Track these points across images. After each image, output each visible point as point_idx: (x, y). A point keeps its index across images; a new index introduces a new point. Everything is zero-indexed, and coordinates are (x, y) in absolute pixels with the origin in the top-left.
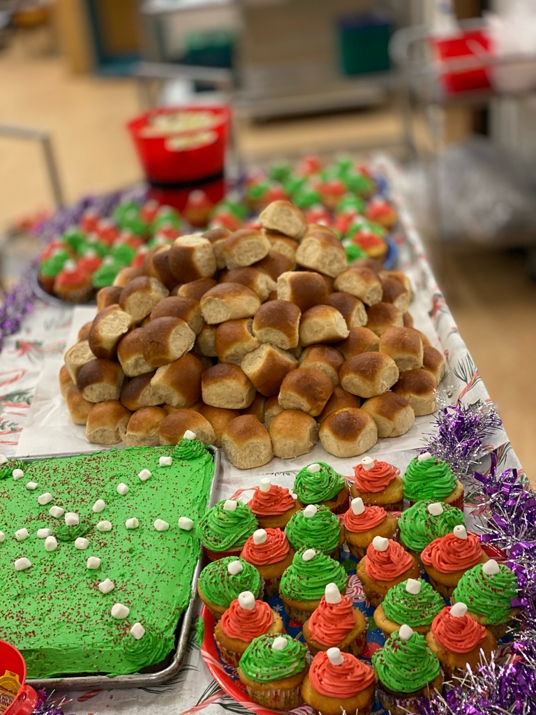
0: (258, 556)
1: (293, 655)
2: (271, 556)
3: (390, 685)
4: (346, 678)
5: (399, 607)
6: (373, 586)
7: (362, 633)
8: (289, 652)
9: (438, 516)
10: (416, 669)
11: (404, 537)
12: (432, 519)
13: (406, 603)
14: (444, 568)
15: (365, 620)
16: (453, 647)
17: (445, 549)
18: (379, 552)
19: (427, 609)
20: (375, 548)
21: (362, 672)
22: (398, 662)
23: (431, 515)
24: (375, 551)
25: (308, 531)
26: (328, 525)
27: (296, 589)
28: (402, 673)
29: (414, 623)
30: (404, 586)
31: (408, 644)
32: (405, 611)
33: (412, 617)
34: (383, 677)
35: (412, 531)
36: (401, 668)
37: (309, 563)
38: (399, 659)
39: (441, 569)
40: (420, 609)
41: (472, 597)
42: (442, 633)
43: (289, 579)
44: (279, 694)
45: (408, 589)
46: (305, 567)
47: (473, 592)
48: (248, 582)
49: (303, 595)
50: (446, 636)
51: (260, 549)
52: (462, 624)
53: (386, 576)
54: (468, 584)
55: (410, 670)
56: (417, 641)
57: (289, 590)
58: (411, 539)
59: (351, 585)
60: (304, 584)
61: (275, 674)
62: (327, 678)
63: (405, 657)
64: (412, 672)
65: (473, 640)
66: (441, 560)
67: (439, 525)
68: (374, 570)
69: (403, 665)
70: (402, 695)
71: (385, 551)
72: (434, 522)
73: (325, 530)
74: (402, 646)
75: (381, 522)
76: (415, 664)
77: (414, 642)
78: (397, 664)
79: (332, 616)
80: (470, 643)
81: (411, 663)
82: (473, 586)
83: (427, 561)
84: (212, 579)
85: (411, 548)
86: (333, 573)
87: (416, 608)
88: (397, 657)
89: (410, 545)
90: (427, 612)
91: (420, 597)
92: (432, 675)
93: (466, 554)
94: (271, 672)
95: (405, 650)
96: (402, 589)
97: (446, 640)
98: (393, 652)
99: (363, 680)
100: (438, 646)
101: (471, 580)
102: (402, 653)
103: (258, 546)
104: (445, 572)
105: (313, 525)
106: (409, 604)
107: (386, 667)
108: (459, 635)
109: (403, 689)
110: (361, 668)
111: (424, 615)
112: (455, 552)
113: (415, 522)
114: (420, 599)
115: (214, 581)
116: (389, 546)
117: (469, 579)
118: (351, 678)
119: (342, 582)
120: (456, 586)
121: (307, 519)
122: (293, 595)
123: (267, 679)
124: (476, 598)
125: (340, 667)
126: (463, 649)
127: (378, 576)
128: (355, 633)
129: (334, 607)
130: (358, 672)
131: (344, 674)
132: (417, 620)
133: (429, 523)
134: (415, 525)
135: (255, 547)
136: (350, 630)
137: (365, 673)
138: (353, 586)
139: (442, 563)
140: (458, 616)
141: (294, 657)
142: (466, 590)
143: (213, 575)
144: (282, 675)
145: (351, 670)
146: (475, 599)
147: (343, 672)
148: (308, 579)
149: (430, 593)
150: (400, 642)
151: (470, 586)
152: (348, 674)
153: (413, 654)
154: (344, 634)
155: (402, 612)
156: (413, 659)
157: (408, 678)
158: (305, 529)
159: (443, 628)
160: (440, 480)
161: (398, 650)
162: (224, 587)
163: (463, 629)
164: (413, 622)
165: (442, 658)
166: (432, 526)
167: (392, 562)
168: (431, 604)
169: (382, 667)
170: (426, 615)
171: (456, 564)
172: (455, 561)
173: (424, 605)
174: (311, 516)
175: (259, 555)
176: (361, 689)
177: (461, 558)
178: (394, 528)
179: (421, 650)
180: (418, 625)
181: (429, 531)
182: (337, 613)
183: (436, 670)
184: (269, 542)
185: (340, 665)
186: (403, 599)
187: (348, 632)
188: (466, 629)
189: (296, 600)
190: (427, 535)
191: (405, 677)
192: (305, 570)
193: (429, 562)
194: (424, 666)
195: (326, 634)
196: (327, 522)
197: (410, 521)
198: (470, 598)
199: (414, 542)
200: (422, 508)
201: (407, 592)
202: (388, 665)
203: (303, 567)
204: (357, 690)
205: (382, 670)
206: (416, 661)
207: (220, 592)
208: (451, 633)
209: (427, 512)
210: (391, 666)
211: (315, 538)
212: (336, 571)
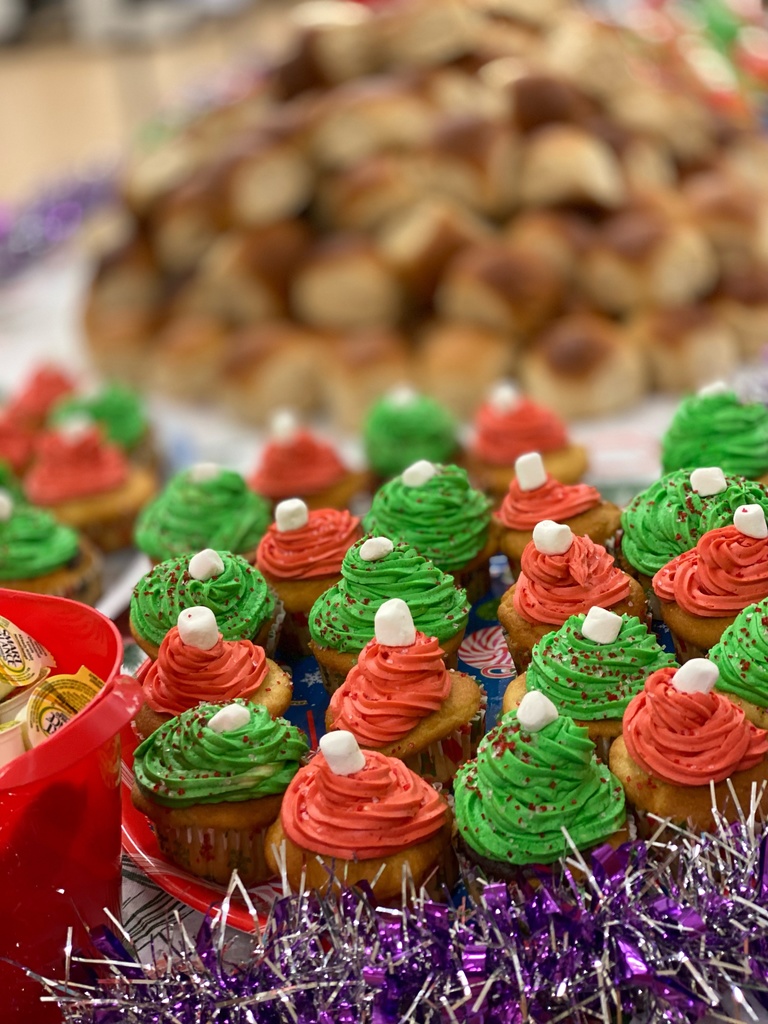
0: (283, 558)
1: (257, 747)
2: (311, 559)
3: (477, 842)
4: (360, 809)
5: (557, 670)
6: (524, 634)
7: (463, 728)
8: (245, 740)
9: (712, 496)
10: (550, 807)
11: (628, 545)
12: (696, 501)
13: (575, 661)
14: (702, 603)
15: (477, 700)
16: (668, 768)
17: (706, 558)
18: (544, 557)
19: (627, 681)
20: (538, 548)
21: (409, 800)
22: (504, 784)
23: (696, 492)
24: (537, 554)
25: (408, 514)
26: (457, 507)
27: (338, 625)
28: (513, 813)
29: (587, 711)
30: (579, 624)
31: (535, 740)
32: (569, 681)
33: (585, 697)
34: (465, 819)
35: (646, 529)
36: (509, 800)
37: (371, 566)
38: (506, 774)
39: (691, 604)
40: (608, 678)
41: (748, 659)
42: (643, 732)
43: (328, 603)
44: (212, 842)
45: (585, 630)
46: (362, 576)
47: (753, 650)
48: (233, 603)
49: (349, 638)
50: (652, 738)
51: (289, 543)
52: (699, 713)
53: (557, 613)
54: (743, 630)
55: (532, 807)
56: (564, 735)
57: (324, 625)
58: (644, 549)
59: (494, 644)
60: (354, 611)
61: (200, 787)
62: (318, 806)
63: (522, 770)
64: (538, 812)
65: (723, 755)
66: (694, 583)
67: (709, 516)
68: (532, 599)
69: (517, 792)
70: (507, 871)
71: (562, 555)
72: (698, 506)
73: (447, 516)
74: (520, 743)
75: (580, 510)
76: (549, 793)
77: (553, 739)
78: (502, 788)
79: (386, 675)
80: (713, 760)
81: (538, 789)
82: (754, 634)
83: (664, 588)
84: (151, 585)
85: (640, 568)
86: (429, 596)
87: (599, 675)
88: (500, 768)
89: (638, 561)
90: (626, 688)
91: (614, 650)
92: (593, 830)
93: (757, 573)
94: (190, 780)
95: (526, 754)
96: (573, 629)
97: (651, 748)
98: (494, 756)
99: (406, 820)
100: (633, 764)
101: (753, 622)
102: (517, 761)
103: (284, 534)
104: (701, 613)
105: (420, 501)
106: (582, 665)
107: (477, 795)
108: (687, 737)
109: (510, 854)
110: (413, 789)
111: (618, 694)
112: (733, 567)
113: (656, 509)
114: (612, 655)
115: (153, 590)
116: (573, 545)
117: (749, 620)
118: (373, 809)
119: (451, 617)
120: (718, 641)
121: (407, 490)
122: (328, 637)
123: (178, 797)
124: (758, 662)
125: (351, 781)
126: (693, 775)
127: (538, 612)
128: (442, 724)
129: (393, 655)
130: (400, 798)
131: (357, 799)
132: (598, 704)
133: (687, 511)
134: (654, 516)
135: (278, 536)
136: (431, 713)
137: (419, 805)
138: (497, 647)
139: (697, 593)
140: (690, 691)
141: (257, 753)
142: (736, 644)
143: (155, 577)
144: (216, 791)
145: (383, 791)
146: (754, 665)
147: (354, 793)
148: (366, 602)
149: (648, 645)
150: (516, 735)
151: (748, 635)
152: (369, 800)
153: (548, 766)
154: (410, 719)
155: (562, 680)
156: (546, 781)
157: (523, 825)
158: (401, 511)
159: (647, 719)
160: (740, 439)
161: (508, 752)
162: (172, 604)
163: (702, 724)
164: (584, 706)
165: (636, 793)
166: (694, 517)
167: (575, 584)
168: (642, 672)
169: (469, 794)
170: (623, 693)
171: (731, 594)
172: (730, 588)
173: (622, 672)
174: (419, 482)
175: (286, 554)
176: (400, 841)
177: (744, 579)
178: (611, 527)
179: (570, 759)
180: (599, 715)
181: (685, 528)
182: (395, 667)
183: (607, 817)
184: (311, 530)
185: (351, 776)
186: (571, 651)
187: (422, 716)
188: (708, 725)
189: (336, 649)
190: (679, 537)
191: (516, 822)
192: (363, 581)
193: (669, 590)
194: (574, 802)
195: (364, 716)
196: (455, 499)
197: (646, 507)
198: (742, 662)
199: (650, 556)
200: (676, 480)
201: (583, 638)
202: (483, 791)
203: (357, 575)
204: (388, 842)
205: (466, 803)
206: (552, 785)
207: (161, 614)
208: (666, 732)
209: (687, 488)
210: (487, 794)
211: (422, 532)
212: (438, 591)
